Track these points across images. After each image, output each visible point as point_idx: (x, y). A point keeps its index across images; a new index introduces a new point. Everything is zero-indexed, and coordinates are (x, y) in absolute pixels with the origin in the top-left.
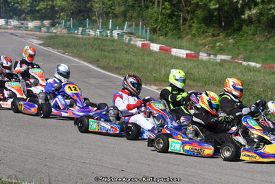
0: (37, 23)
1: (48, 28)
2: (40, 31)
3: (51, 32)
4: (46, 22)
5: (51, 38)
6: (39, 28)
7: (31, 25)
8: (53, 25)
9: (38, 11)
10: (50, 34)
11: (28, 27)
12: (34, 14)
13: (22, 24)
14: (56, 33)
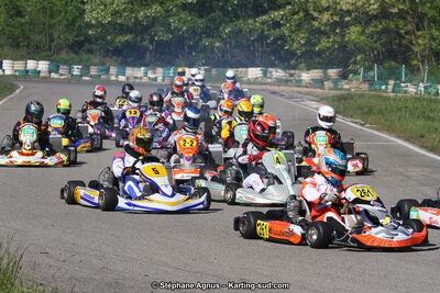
0: (316, 73)
1: (336, 82)
2: (322, 87)
3: (341, 89)
4: (332, 72)
5: (341, 98)
6: (319, 83)
7: (306, 76)
8: (344, 76)
9: (319, 54)
10: (339, 92)
11: (300, 81)
12: (311, 58)
13: (291, 75)
14: (349, 90)
